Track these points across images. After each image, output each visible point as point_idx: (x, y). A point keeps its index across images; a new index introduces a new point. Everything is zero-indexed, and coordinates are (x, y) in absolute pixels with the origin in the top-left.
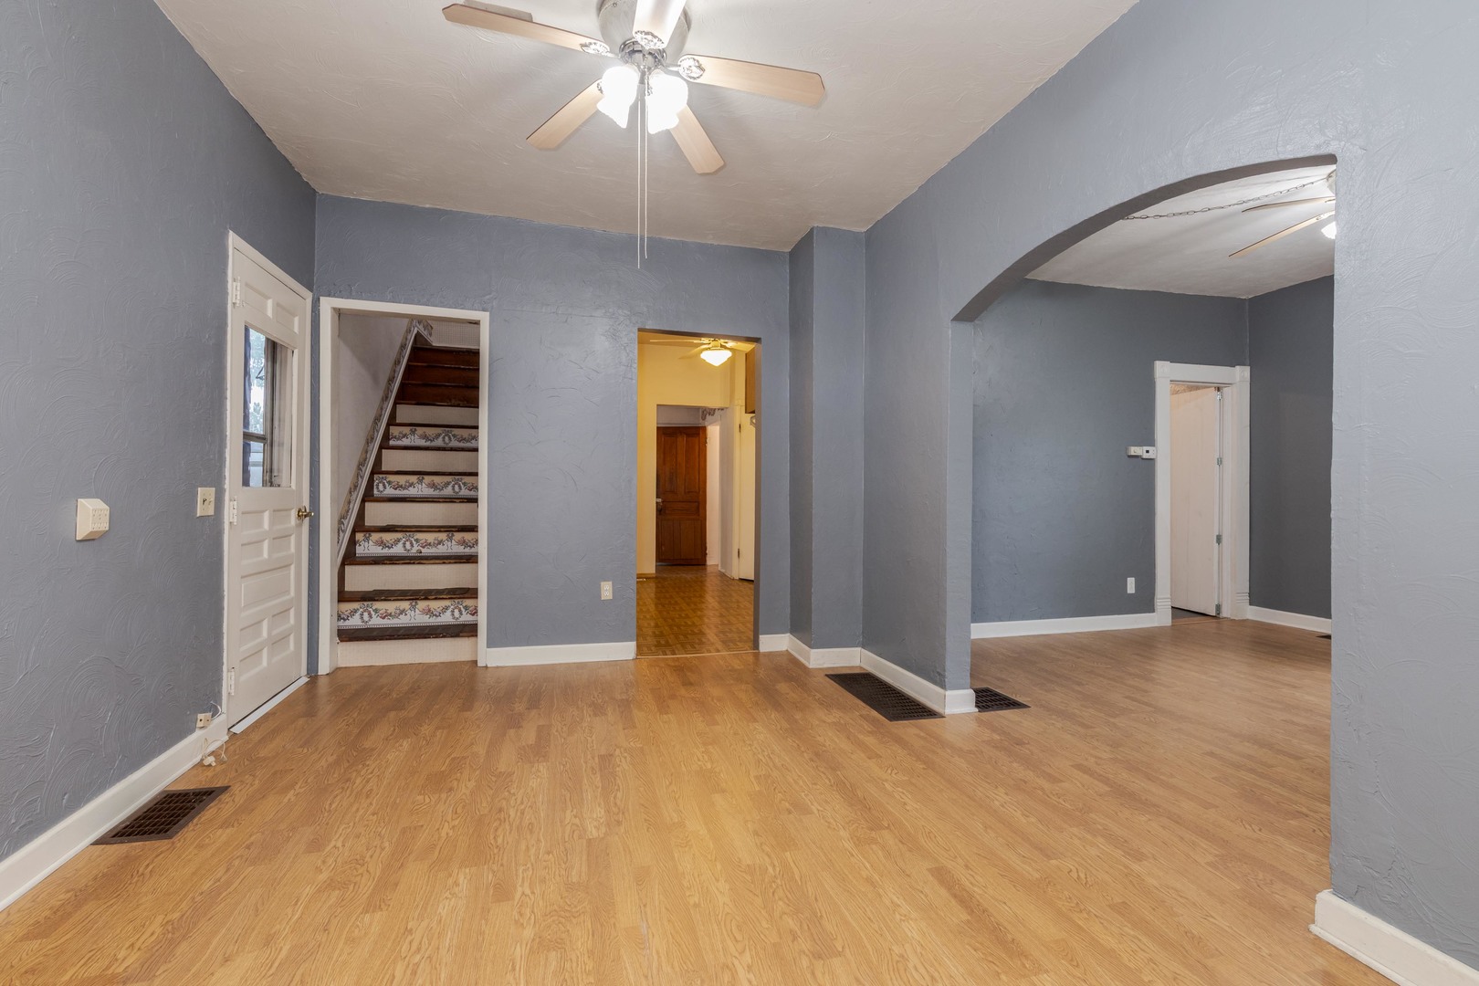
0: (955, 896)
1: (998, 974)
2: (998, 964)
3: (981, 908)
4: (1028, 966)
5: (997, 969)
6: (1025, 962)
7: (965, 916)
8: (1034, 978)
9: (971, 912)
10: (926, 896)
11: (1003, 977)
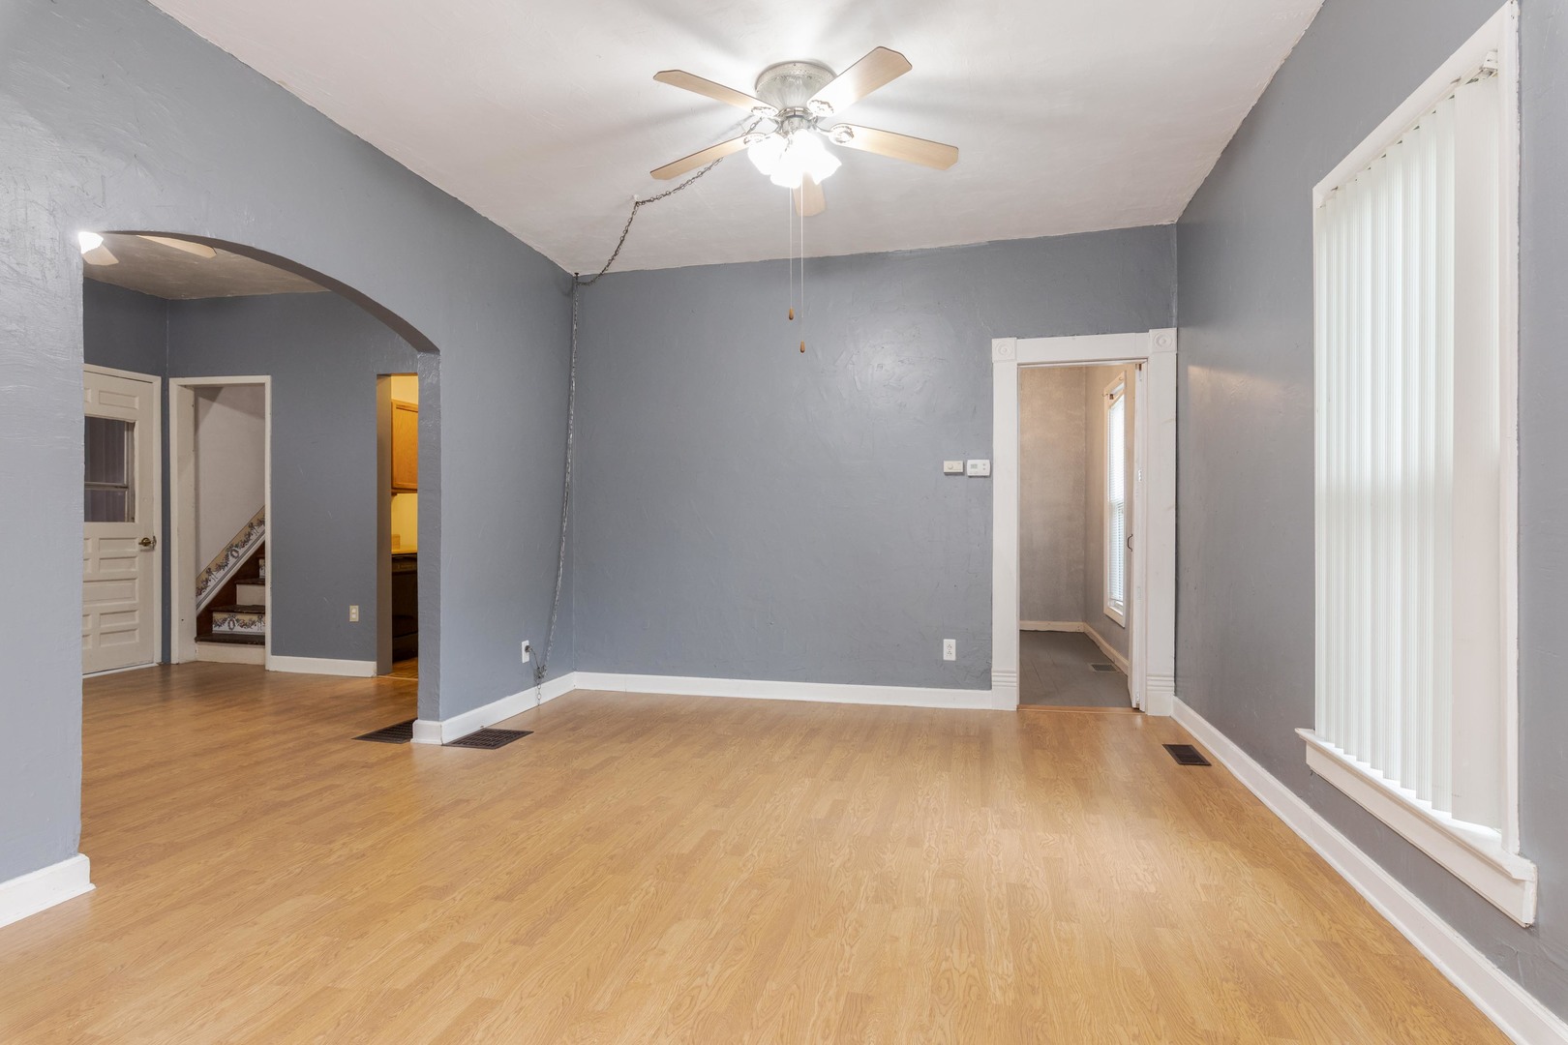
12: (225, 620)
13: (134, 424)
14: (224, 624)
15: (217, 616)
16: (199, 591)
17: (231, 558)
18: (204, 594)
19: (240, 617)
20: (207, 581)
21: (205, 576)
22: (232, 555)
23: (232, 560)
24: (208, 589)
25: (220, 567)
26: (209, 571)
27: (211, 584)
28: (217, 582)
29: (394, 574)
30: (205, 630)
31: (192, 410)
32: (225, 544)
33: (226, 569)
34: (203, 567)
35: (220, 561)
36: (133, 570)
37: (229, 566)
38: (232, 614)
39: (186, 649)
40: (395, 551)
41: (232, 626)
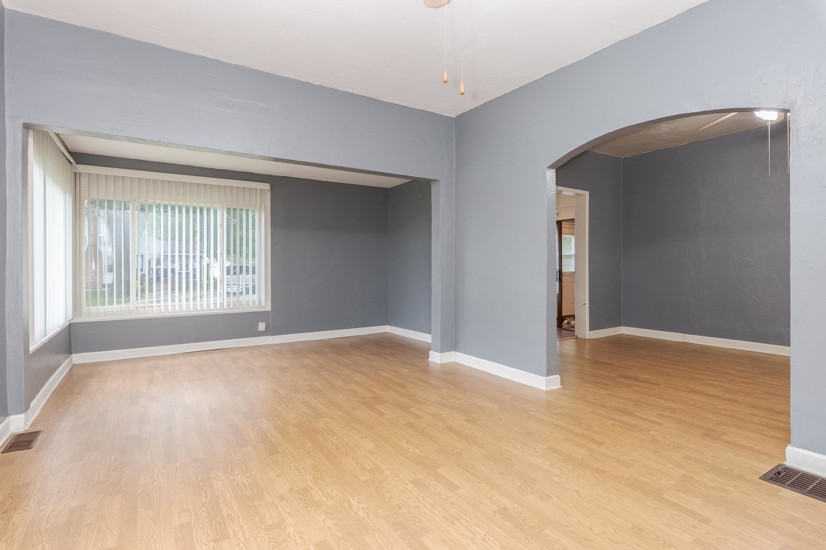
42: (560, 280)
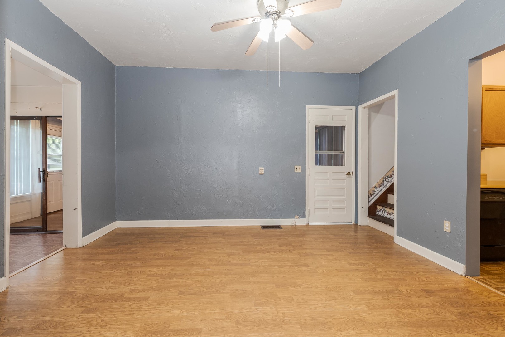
0: (182, 330)
1: (145, 324)
2: (148, 326)
3: (172, 335)
4: (141, 334)
5: (147, 325)
6: (142, 334)
7: (171, 328)
8: (136, 333)
9: (171, 330)
10: (188, 321)
11: (143, 325)
12: (381, 209)
13: (345, 127)
14: (381, 211)
15: (379, 207)
16: (370, 195)
17: (385, 182)
18: (373, 197)
19: (387, 209)
20: (374, 191)
21: (373, 189)
22: (386, 180)
23: (386, 183)
24: (375, 195)
25: (380, 186)
26: (375, 187)
27: (376, 193)
28: (379, 192)
29: (482, 202)
30: (372, 213)
31: (367, 118)
32: (383, 176)
33: (383, 186)
34: (372, 185)
35: (380, 183)
36: (344, 185)
37: (384, 185)
38: (384, 207)
39: (364, 220)
40: (483, 186)
41: (384, 213)
42: (45, 181)
